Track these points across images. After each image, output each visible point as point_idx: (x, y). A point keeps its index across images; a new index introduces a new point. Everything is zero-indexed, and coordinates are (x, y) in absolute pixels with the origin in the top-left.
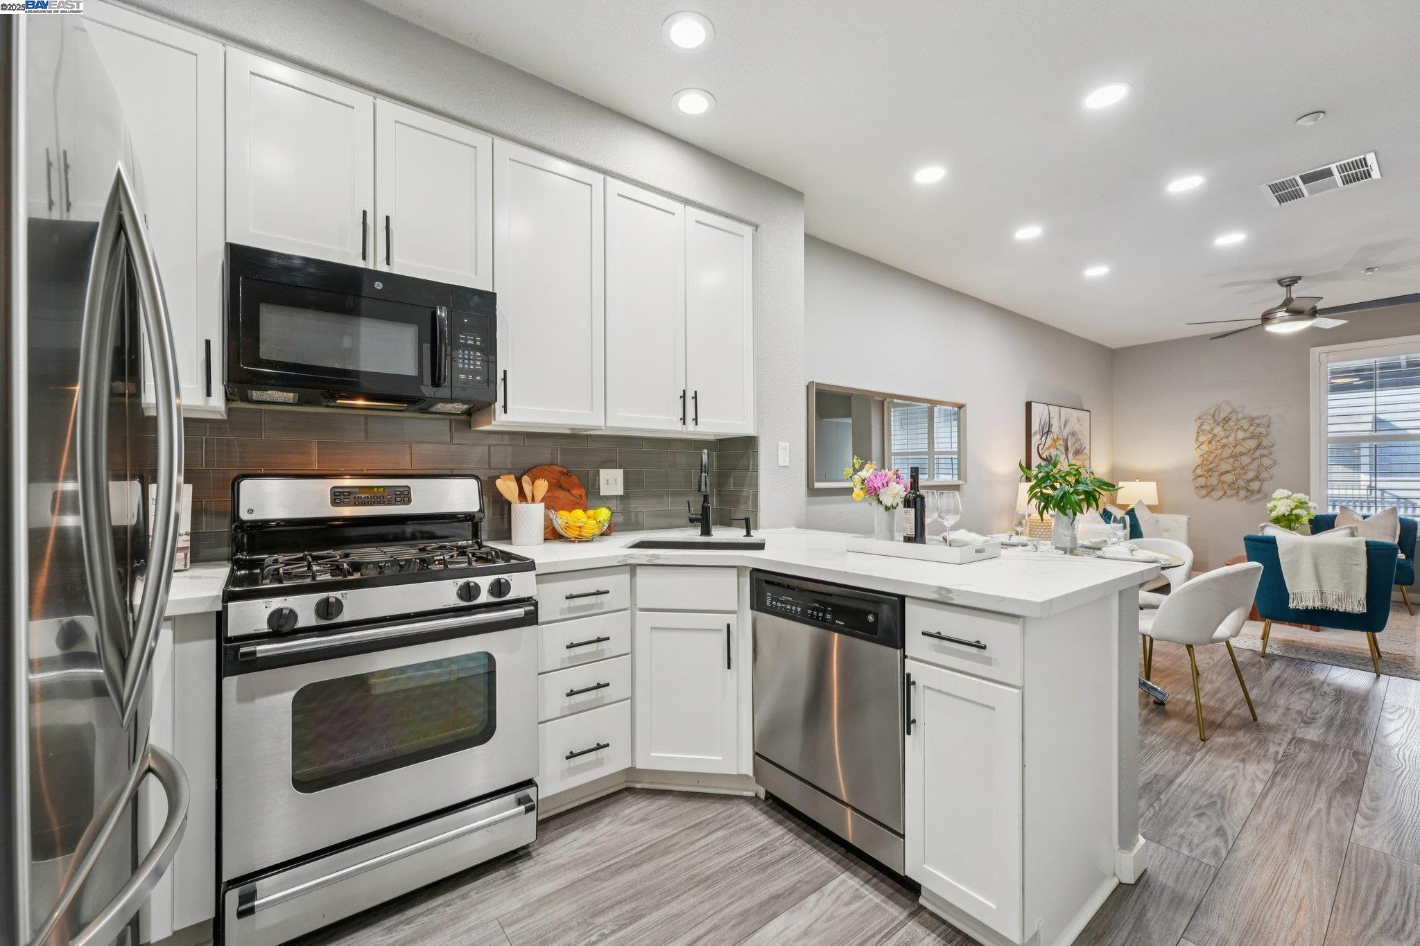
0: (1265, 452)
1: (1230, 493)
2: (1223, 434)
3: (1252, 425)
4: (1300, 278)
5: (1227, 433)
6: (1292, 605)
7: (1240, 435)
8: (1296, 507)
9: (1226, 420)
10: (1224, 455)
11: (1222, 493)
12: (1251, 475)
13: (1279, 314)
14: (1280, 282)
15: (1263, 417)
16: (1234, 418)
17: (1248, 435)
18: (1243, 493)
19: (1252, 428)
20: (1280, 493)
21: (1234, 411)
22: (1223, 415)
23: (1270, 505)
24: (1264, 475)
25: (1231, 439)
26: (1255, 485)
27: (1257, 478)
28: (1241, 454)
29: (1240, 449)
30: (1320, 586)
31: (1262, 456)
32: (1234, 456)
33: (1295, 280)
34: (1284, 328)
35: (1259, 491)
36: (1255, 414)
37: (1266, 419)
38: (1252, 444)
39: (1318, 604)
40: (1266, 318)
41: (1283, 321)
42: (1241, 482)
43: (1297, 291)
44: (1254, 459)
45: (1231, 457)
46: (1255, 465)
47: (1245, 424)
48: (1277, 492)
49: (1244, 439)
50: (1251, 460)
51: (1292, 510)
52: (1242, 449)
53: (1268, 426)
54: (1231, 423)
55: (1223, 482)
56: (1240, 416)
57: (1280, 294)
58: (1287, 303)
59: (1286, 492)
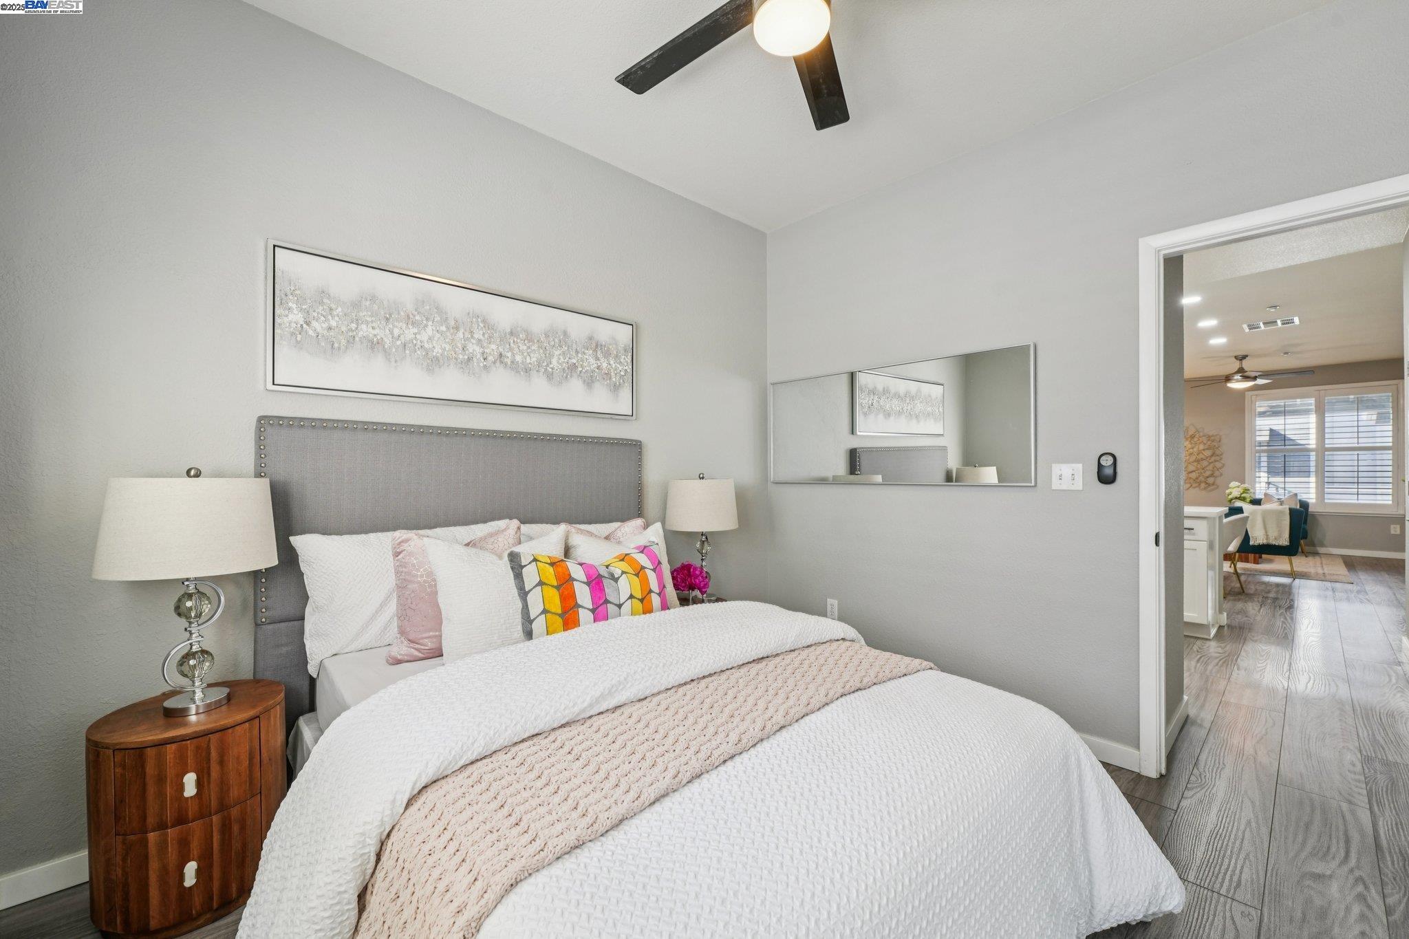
0: (1217, 458)
1: (1194, 485)
2: (1190, 446)
3: (1209, 440)
4: (1247, 356)
5: (1193, 445)
6: (1251, 543)
7: (1202, 447)
8: (1244, 493)
9: (1192, 437)
10: (1191, 460)
11: (1189, 485)
12: (1208, 473)
13: (1236, 378)
14: (1236, 357)
15: (1216, 435)
16: (1197, 436)
17: (1206, 447)
18: (1203, 485)
19: (1209, 443)
20: (1233, 484)
21: (1197, 431)
22: (1190, 433)
23: (1228, 491)
24: (1217, 473)
25: (1195, 449)
26: (1211, 480)
27: (1212, 475)
28: (1202, 459)
29: (1201, 456)
30: (1266, 532)
31: (1215, 461)
32: (1198, 461)
33: (1245, 357)
34: (1237, 385)
35: (1213, 484)
36: (1211, 434)
37: (1218, 437)
38: (1208, 453)
39: (1265, 542)
40: (1228, 378)
41: (1238, 381)
42: (1201, 478)
43: (1246, 364)
44: (1210, 463)
45: (1195, 461)
46: (1210, 467)
47: (1204, 439)
48: (1232, 483)
49: (1204, 450)
50: (1208, 464)
51: (1241, 494)
52: (1203, 456)
53: (1220, 441)
54: (1196, 439)
55: (1190, 478)
56: (1201, 434)
57: (1236, 365)
58: (1241, 370)
59: (1237, 484)
